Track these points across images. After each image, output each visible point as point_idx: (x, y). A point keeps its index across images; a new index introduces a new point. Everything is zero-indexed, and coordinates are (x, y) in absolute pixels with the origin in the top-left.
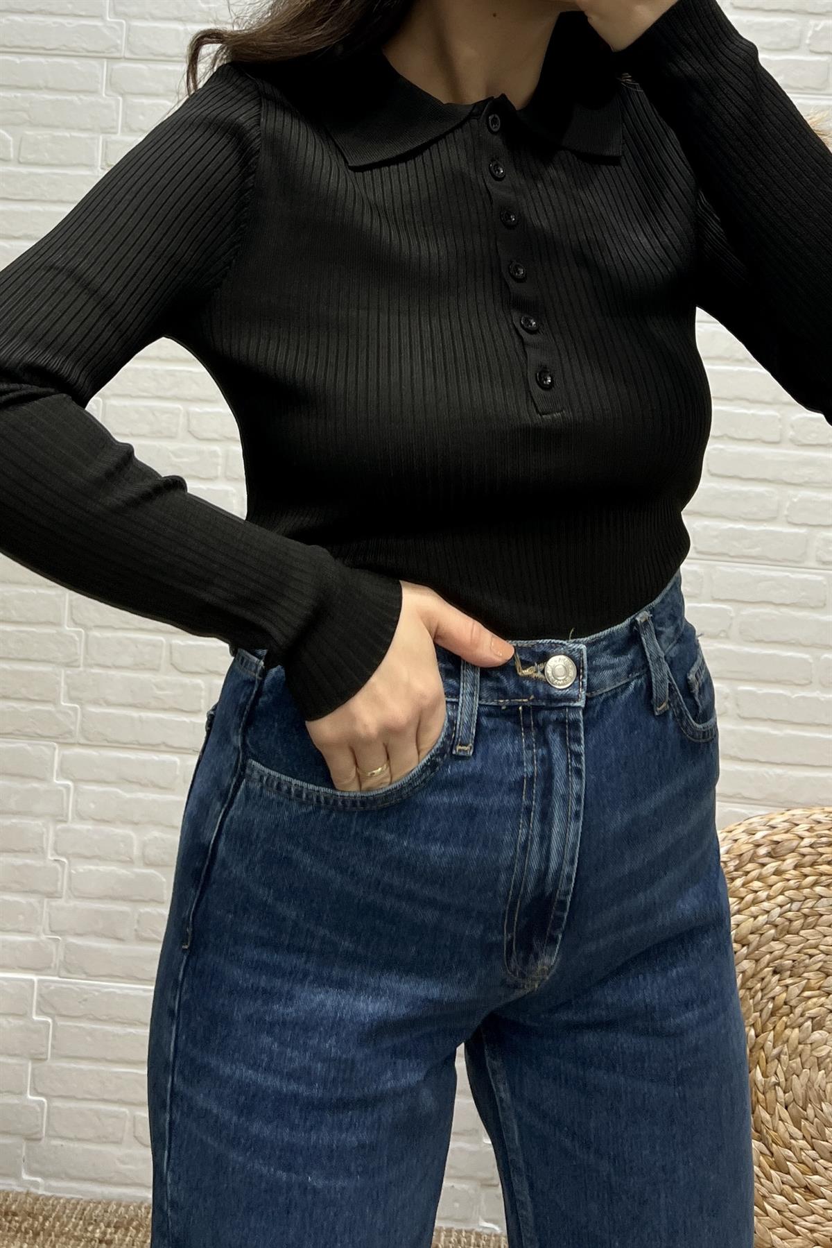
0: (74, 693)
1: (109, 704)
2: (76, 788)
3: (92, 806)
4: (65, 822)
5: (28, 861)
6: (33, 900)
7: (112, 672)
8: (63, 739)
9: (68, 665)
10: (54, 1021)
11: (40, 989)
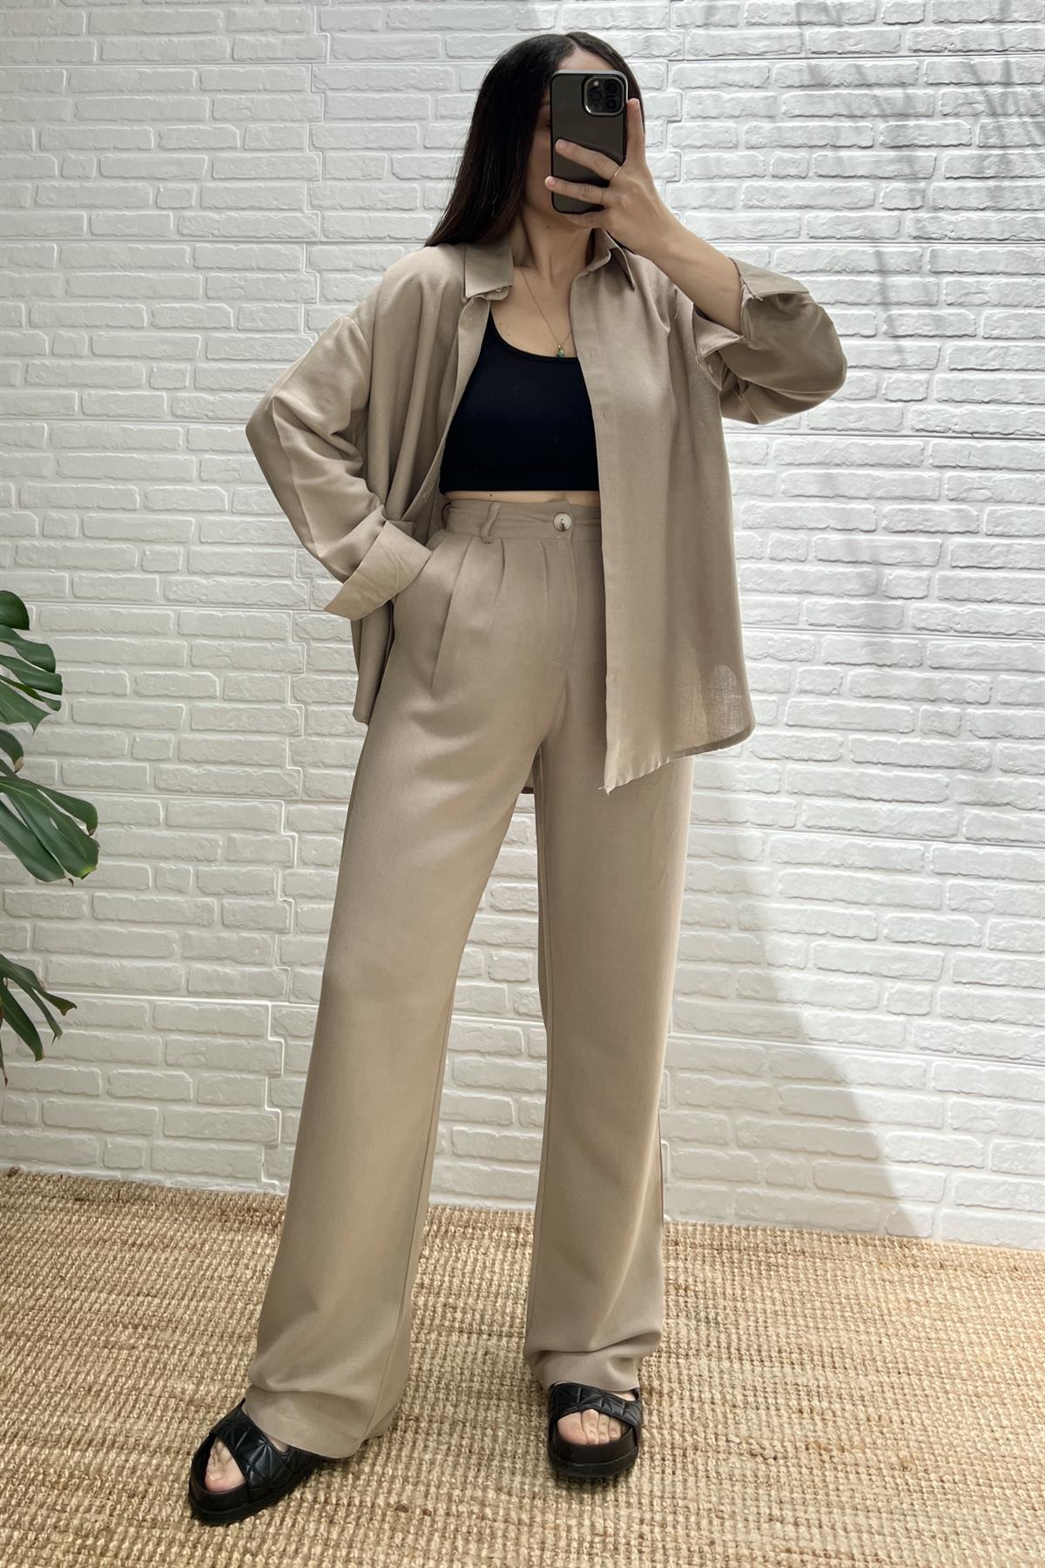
0: (298, 758)
1: (326, 766)
2: (300, 839)
3: (314, 852)
4: (292, 867)
5: (262, 902)
6: (266, 936)
7: (327, 740)
8: (290, 797)
9: (291, 735)
10: (286, 1041)
11: (273, 1013)
